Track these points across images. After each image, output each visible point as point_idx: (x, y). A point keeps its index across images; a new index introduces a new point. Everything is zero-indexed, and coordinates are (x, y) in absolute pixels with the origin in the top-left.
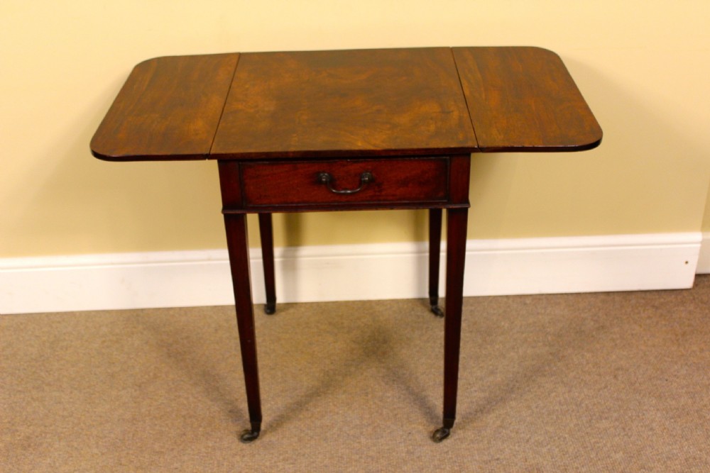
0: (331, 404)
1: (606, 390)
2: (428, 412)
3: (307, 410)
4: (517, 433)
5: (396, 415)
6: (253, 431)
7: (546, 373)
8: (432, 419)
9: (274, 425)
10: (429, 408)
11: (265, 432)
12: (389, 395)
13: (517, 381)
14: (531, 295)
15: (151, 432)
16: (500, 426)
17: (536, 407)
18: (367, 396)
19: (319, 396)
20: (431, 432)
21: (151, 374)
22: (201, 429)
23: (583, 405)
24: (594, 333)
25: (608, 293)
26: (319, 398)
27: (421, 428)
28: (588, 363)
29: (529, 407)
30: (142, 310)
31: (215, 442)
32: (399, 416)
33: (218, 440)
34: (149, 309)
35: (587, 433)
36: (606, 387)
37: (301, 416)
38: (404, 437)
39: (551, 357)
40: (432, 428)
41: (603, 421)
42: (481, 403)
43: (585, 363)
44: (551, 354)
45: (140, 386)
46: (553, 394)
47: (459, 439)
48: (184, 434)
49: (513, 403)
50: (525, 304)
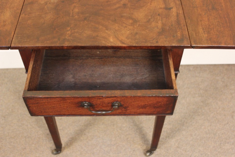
0: (96, 131)
1: (228, 125)
2: (143, 136)
3: (85, 134)
4: (185, 151)
5: (128, 138)
6: (58, 147)
7: (199, 114)
8: (145, 141)
9: (69, 144)
10: (143, 134)
11: (64, 148)
12: (124, 126)
13: (186, 119)
14: (193, 65)
15: (9, 146)
16: (178, 147)
17: (195, 135)
18: (114, 126)
19: (91, 126)
20: (145, 150)
21: (10, 110)
22: (33, 145)
23: (217, 134)
24: (222, 89)
25: (229, 65)
26: (91, 127)
27: (139, 147)
28: (219, 108)
29: (191, 135)
30: (7, 69)
31: (40, 154)
32: (129, 139)
33: (41, 152)
34: (10, 69)
35: (219, 152)
36: (228, 123)
37: (82, 138)
38: (131, 153)
39: (202, 104)
40: (145, 147)
41: (227, 144)
42: (168, 132)
43: (218, 108)
44: (202, 102)
45: (5, 117)
46: (203, 127)
47: (158, 154)
48: (25, 148)
49: (184, 133)
50: (190, 70)
